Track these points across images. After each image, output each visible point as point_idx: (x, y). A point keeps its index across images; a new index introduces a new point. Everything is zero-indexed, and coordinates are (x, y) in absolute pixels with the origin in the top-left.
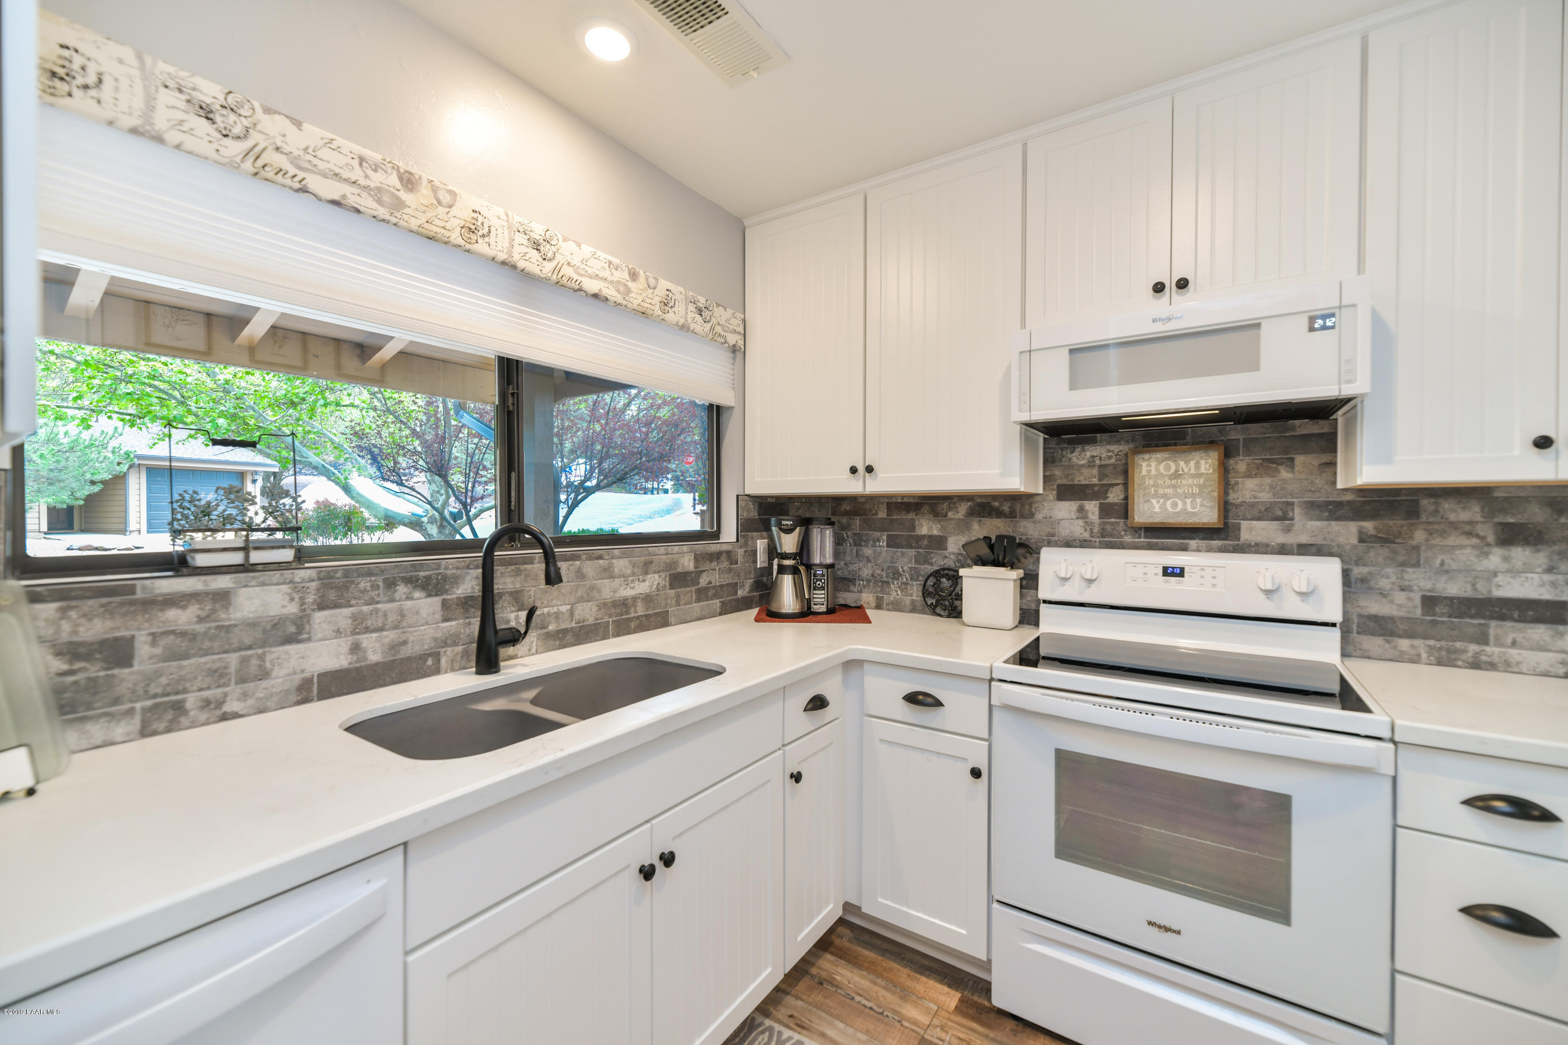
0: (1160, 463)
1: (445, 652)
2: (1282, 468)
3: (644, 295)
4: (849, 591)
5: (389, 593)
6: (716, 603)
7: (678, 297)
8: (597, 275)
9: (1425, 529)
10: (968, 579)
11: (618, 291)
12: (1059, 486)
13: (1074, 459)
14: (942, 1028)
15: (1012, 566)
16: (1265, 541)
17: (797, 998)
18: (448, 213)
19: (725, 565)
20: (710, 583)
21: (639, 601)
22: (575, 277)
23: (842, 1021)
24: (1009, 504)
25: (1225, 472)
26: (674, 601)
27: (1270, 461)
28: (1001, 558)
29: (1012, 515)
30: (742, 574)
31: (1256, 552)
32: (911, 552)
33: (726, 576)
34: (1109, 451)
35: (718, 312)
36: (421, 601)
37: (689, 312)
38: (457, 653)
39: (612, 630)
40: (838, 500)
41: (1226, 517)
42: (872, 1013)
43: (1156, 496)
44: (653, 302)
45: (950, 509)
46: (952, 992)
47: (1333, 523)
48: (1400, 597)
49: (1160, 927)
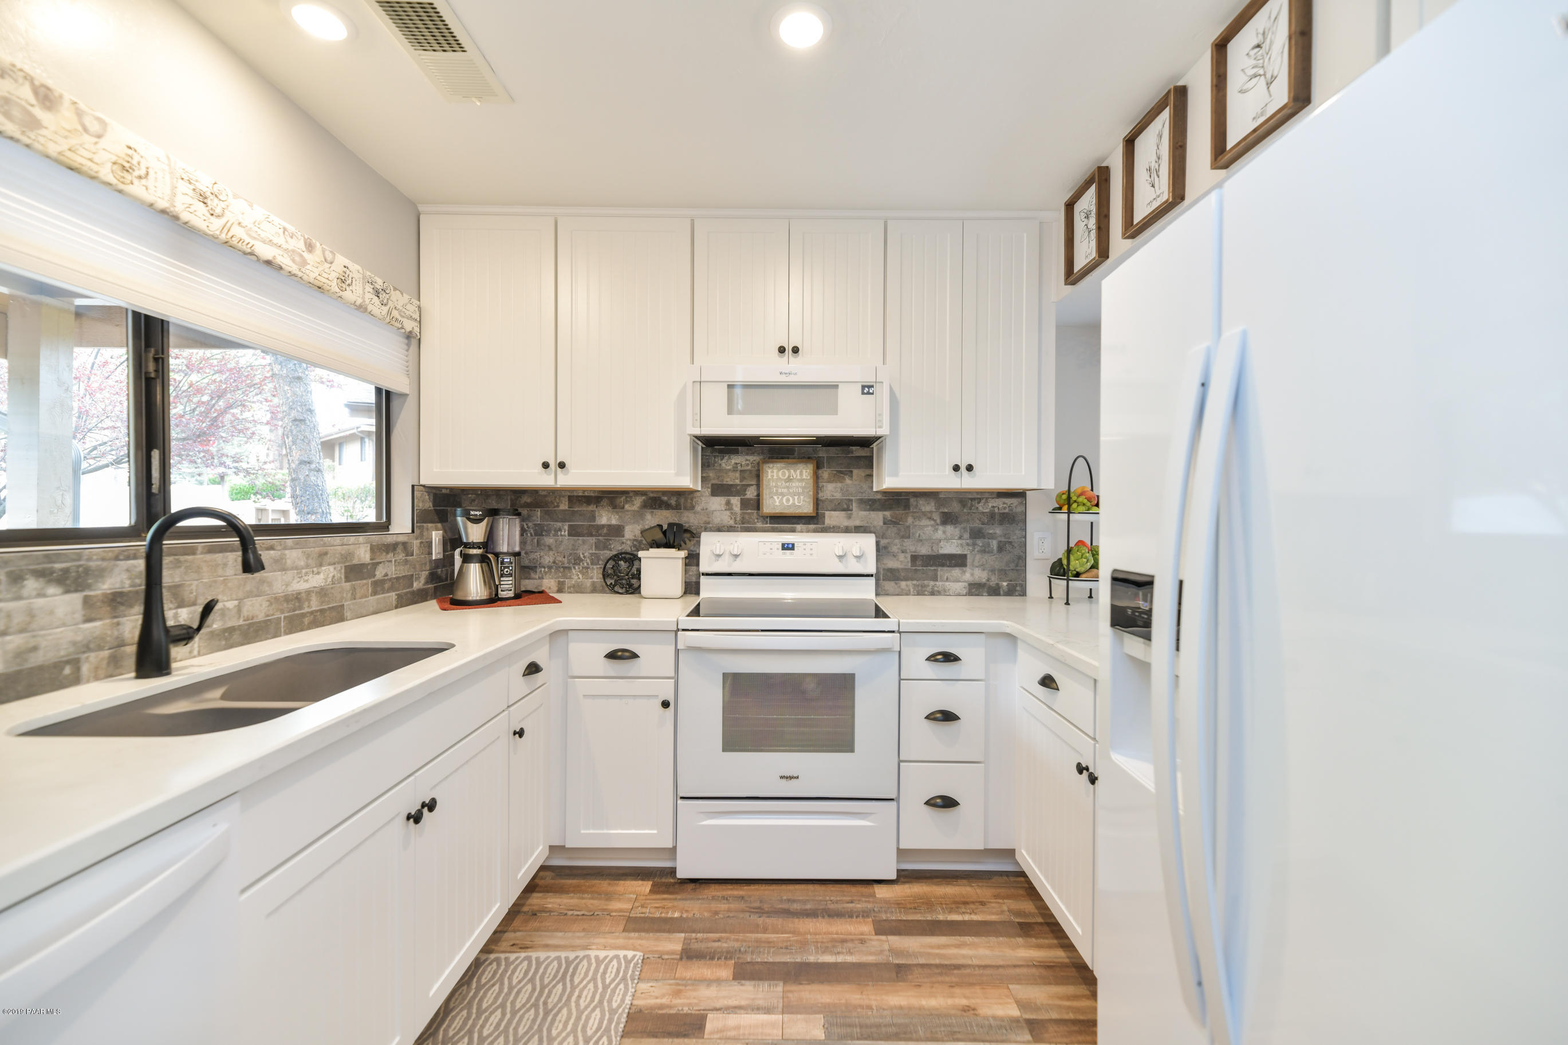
0: (779, 470)
1: (87, 658)
2: (847, 477)
3: (320, 269)
4: (529, 579)
5: (14, 589)
6: (393, 595)
7: (356, 275)
8: (271, 241)
9: (912, 516)
10: (645, 559)
11: (293, 261)
12: (713, 485)
13: (723, 465)
14: (642, 906)
15: (679, 548)
16: (838, 524)
17: (515, 931)
18: (96, 143)
19: (401, 557)
20: (386, 575)
21: (313, 595)
22: (247, 239)
23: (561, 932)
24: (675, 499)
25: (816, 478)
26: (349, 595)
27: (841, 472)
28: (672, 542)
29: (677, 507)
30: (418, 566)
31: (833, 532)
32: (592, 540)
33: (402, 568)
34: (747, 460)
35: (395, 295)
36: (56, 598)
37: (366, 292)
38: (102, 659)
39: (284, 627)
40: (517, 493)
41: (817, 509)
42: (584, 917)
43: (777, 494)
44: (330, 278)
45: (627, 502)
46: (645, 883)
47: (872, 512)
48: (901, 557)
49: (787, 778)
